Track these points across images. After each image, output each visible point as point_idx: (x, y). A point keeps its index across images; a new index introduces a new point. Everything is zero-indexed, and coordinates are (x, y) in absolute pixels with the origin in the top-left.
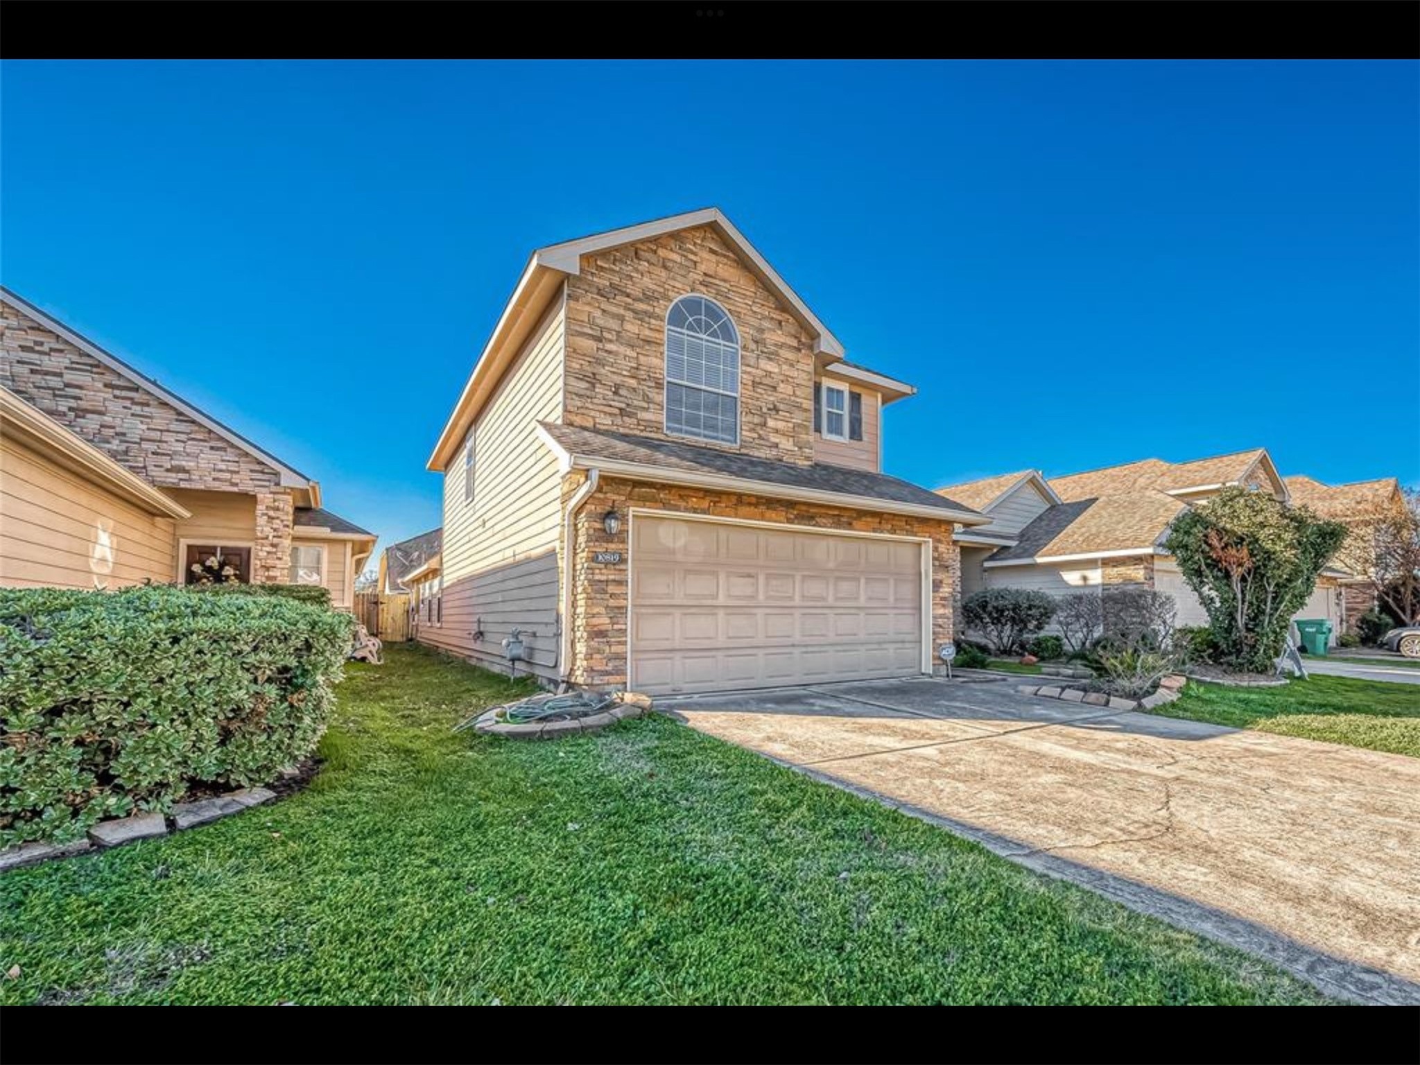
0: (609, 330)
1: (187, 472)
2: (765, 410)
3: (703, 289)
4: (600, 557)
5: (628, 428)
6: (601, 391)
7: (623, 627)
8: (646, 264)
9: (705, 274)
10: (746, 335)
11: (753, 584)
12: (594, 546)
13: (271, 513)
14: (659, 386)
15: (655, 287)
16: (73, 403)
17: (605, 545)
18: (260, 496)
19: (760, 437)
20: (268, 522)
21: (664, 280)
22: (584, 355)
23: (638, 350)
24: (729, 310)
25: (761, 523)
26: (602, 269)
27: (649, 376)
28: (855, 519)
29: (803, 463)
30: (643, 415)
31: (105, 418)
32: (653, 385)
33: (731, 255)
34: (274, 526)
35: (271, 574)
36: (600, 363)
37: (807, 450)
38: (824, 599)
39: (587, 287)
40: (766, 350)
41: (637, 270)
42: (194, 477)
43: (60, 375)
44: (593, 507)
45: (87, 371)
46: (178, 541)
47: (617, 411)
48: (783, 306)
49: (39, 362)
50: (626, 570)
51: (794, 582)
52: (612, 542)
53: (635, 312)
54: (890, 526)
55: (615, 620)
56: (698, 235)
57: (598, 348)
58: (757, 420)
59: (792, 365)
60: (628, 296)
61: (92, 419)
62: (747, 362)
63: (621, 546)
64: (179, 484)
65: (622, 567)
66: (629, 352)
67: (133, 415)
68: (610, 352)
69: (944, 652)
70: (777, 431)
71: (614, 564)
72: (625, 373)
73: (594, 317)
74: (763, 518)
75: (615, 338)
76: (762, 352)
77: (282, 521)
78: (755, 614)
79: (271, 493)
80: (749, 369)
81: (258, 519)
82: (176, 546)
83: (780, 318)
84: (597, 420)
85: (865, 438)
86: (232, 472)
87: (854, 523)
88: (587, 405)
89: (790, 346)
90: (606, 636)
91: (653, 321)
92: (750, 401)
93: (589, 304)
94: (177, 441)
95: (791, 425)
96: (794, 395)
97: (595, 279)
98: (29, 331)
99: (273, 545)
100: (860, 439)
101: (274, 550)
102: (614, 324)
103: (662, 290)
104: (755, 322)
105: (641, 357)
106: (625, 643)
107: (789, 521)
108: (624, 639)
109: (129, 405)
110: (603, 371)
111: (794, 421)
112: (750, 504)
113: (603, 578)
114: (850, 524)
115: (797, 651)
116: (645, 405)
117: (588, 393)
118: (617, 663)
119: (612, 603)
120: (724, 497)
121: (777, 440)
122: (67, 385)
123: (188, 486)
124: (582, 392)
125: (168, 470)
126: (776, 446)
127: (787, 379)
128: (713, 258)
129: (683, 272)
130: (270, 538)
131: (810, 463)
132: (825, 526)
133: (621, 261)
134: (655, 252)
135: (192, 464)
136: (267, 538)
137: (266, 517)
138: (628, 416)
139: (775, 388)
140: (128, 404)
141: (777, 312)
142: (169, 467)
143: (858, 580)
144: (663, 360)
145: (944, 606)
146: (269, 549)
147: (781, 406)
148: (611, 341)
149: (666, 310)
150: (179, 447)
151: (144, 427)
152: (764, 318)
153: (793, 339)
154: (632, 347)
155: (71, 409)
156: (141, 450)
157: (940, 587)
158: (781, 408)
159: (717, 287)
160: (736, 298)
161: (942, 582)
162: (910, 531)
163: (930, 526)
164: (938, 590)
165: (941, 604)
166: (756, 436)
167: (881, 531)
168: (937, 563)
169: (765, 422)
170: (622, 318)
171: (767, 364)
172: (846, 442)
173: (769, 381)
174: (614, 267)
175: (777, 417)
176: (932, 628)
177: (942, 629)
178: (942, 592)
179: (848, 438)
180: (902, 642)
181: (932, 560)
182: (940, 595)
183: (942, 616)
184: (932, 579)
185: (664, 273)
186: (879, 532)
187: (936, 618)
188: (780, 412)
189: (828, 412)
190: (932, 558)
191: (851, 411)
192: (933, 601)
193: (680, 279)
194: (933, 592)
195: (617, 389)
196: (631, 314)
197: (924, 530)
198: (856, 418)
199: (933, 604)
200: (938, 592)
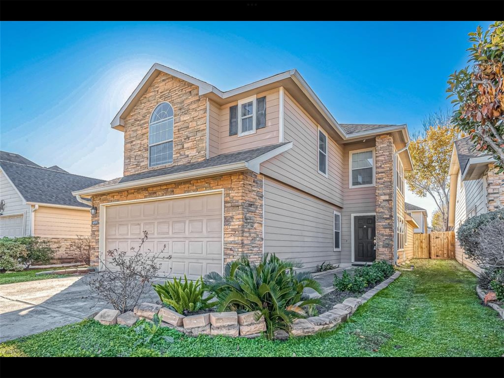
0: (134, 137)
2: (183, 141)
3: (160, 100)
5: (138, 171)
6: (132, 160)
7: (98, 246)
8: (143, 104)
9: (161, 93)
10: (176, 109)
14: (147, 150)
15: (146, 111)
21: (148, 106)
23: (141, 139)
24: (170, 102)
25: (135, 200)
27: (144, 148)
28: (175, 188)
29: (201, 160)
32: (145, 150)
36: (132, 150)
37: (202, 152)
39: (129, 126)
40: (184, 111)
41: (141, 109)
47: (135, 166)
50: (99, 226)
51: (154, 226)
52: (96, 217)
53: (140, 125)
55: (97, 244)
56: (159, 78)
57: (131, 145)
58: (179, 147)
59: (196, 110)
60: (139, 121)
63: (98, 218)
65: (98, 225)
66: (139, 142)
68: (134, 145)
70: (188, 148)
71: (96, 225)
72: (137, 150)
75: (135, 139)
76: (182, 112)
84: (131, 172)
85: (269, 123)
87: (175, 190)
88: (128, 167)
89: (195, 101)
90: (95, 249)
91: (145, 125)
92: (177, 139)
95: (195, 142)
100: (265, 126)
102: (135, 134)
105: (142, 142)
106: (98, 252)
108: (98, 250)
110: (132, 153)
111: (196, 139)
114: (173, 191)
116: (143, 160)
117: (129, 163)
118: (97, 259)
119: (96, 238)
121: (188, 153)
126: (188, 156)
127: (193, 119)
128: (164, 83)
129: (154, 98)
131: (204, 158)
138: (138, 166)
139: (188, 127)
141: (190, 87)
143: (184, 222)
144: (148, 139)
145: (234, 235)
148: (134, 141)
149: (149, 118)
152: (183, 95)
154: (139, 139)
157: (231, 222)
158: (190, 136)
159: (164, 95)
160: (172, 94)
161: (233, 218)
162: (208, 187)
163: (223, 180)
164: (228, 224)
165: (231, 234)
166: (179, 155)
167: (189, 191)
168: (229, 205)
169: (183, 146)
170: (137, 130)
171: (184, 117)
172: (253, 133)
173: (186, 125)
174: (135, 113)
175: (188, 141)
176: (224, 251)
177: (232, 252)
178: (233, 225)
179: (255, 130)
180: (213, 259)
181: (224, 204)
182: (231, 227)
183: (233, 243)
184: (224, 217)
185: (149, 103)
186: (188, 193)
187: (227, 244)
188: (190, 138)
189: (243, 119)
190: (224, 201)
191: (259, 111)
192: (224, 231)
193: (153, 102)
194: (224, 225)
195: (135, 157)
196: (140, 127)
197: (219, 184)
198: (262, 114)
199: (224, 234)
200: (230, 225)
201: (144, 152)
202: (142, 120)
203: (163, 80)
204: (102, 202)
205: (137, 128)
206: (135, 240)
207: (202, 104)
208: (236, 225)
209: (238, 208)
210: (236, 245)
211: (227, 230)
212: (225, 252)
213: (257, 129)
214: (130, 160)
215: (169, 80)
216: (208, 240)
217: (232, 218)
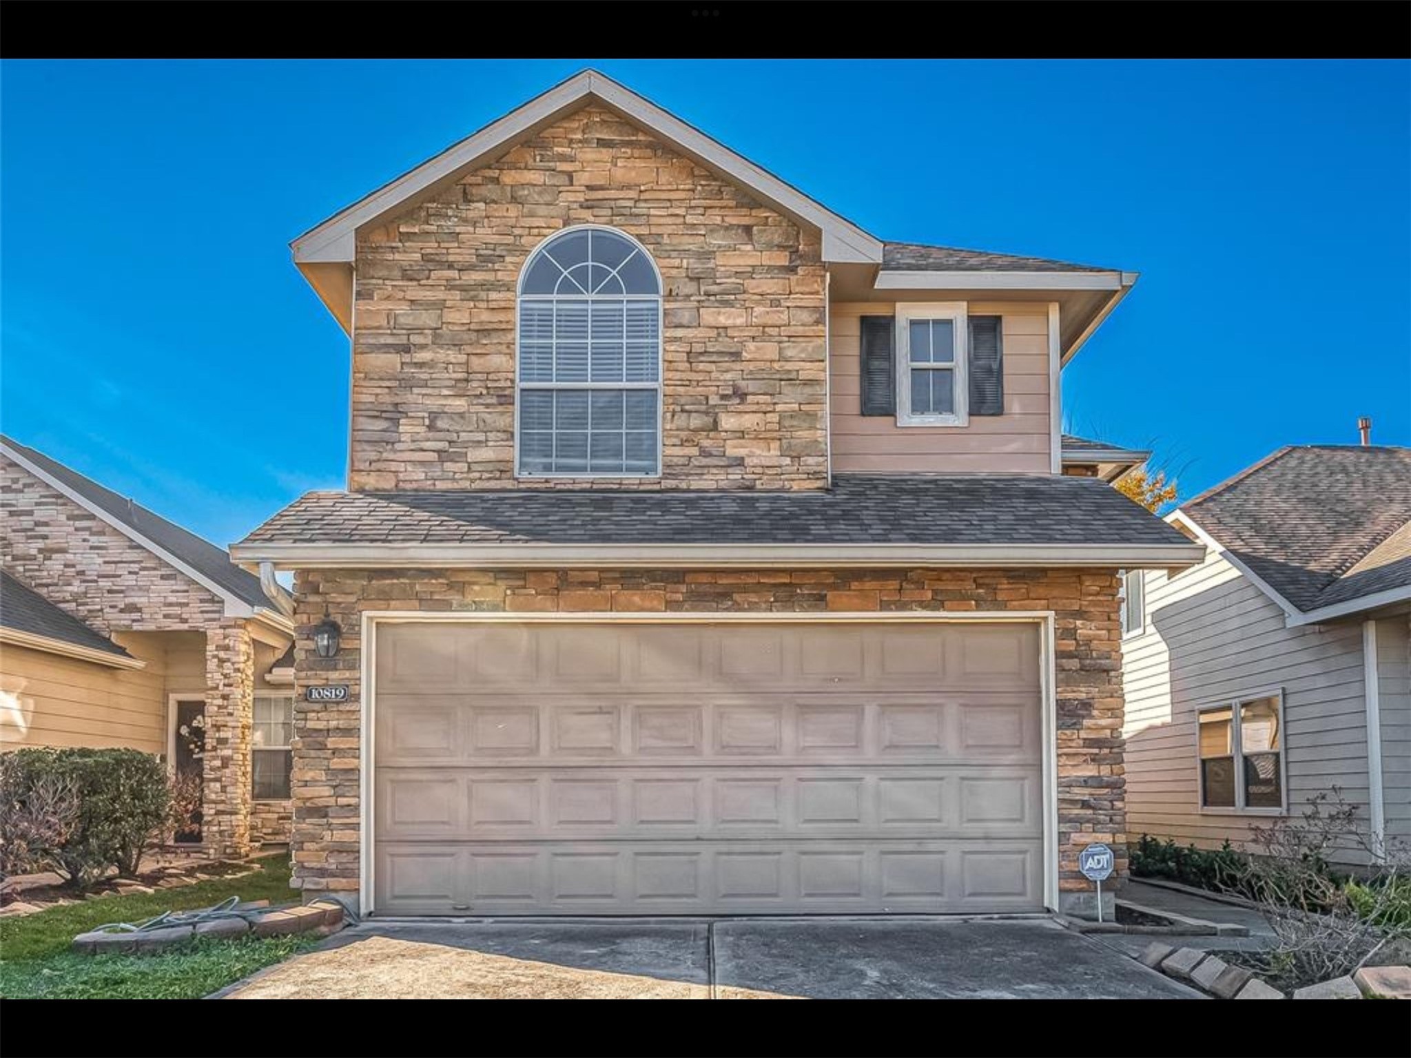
0: (420, 330)
1: (139, 610)
2: (714, 400)
3: (586, 214)
4: (315, 694)
5: (454, 479)
6: (408, 428)
7: (353, 801)
8: (482, 205)
9: (590, 188)
10: (674, 272)
11: (610, 727)
12: (307, 678)
13: (222, 654)
14: (505, 399)
15: (496, 239)
16: (41, 544)
17: (323, 674)
18: (209, 633)
19: (705, 453)
20: (218, 666)
21: (512, 222)
22: (381, 379)
23: (469, 349)
24: (638, 236)
26: (409, 236)
27: (487, 388)
28: (832, 588)
29: (802, 486)
30: (474, 455)
31: (68, 556)
32: (494, 400)
33: (641, 137)
34: (226, 671)
35: (222, 735)
36: (408, 384)
37: (811, 460)
38: (774, 748)
39: (385, 273)
40: (715, 288)
41: (465, 221)
42: (144, 616)
43: (30, 513)
44: (305, 617)
45: (52, 504)
46: (168, 697)
47: (433, 456)
48: (751, 199)
49: (14, 502)
50: (358, 711)
52: (336, 669)
53: (463, 289)
54: (929, 595)
55: (340, 791)
56: (576, 125)
57: (402, 364)
58: (696, 421)
59: (775, 303)
60: (451, 266)
61: (57, 560)
62: (676, 321)
63: (347, 674)
64: (131, 626)
65: (350, 706)
66: (453, 356)
67: (92, 548)
68: (421, 365)
69: (1091, 863)
70: (742, 434)
71: (338, 703)
72: (445, 392)
73: (396, 316)
74: (612, 605)
75: (429, 340)
76: (707, 294)
77: (233, 664)
78: (615, 781)
79: (221, 627)
80: (679, 333)
81: (209, 662)
82: (165, 704)
83: (746, 221)
84: (401, 476)
85: (1013, 405)
86: (181, 605)
87: (830, 595)
88: (385, 455)
89: (770, 268)
90: (326, 816)
91: (493, 295)
92: (681, 390)
93: (388, 298)
94: (130, 573)
95: (774, 418)
96: (782, 358)
97: (397, 256)
98: (8, 469)
99: (225, 697)
100: (999, 411)
101: (225, 702)
102: (427, 318)
103: (510, 240)
104: (692, 244)
105: (475, 361)
106: (356, 827)
107: (671, 605)
108: (354, 820)
109: (87, 537)
110: (410, 398)
111: (778, 408)
112: (584, 584)
113: (321, 725)
114: (822, 598)
115: (706, 851)
116: (481, 437)
117: (387, 435)
118: (344, 858)
119: (336, 763)
120: (531, 578)
121: (742, 452)
122: (37, 524)
123: (140, 628)
124: (376, 437)
125: (122, 611)
126: (740, 462)
127: (762, 333)
128: (606, 154)
129: (548, 198)
130: (221, 687)
131: (819, 484)
132: (752, 607)
133: (438, 215)
134: (496, 181)
135: (144, 600)
136: (217, 688)
137: (216, 660)
138: (452, 461)
139: (736, 356)
140: (86, 535)
141: (744, 211)
142: (123, 606)
143: (859, 710)
144: (512, 356)
145: (1095, 759)
146: (219, 702)
147: (751, 386)
148: (423, 347)
149: (518, 270)
150: (130, 580)
151: (100, 560)
152: (713, 229)
153: (776, 253)
154: (458, 346)
155: (40, 551)
156: (98, 589)
157: (1083, 717)
158: (751, 390)
159: (612, 203)
160: (653, 212)
161: (1090, 705)
162: (985, 601)
163: (1047, 585)
164: (1075, 724)
165: (1085, 755)
166: (694, 451)
167: (902, 606)
168: (1074, 664)
169: (715, 422)
170: (441, 305)
171: (719, 313)
172: (957, 424)
173: (723, 344)
174: (426, 227)
175: (741, 408)
176: (1059, 809)
177: (1091, 811)
178: (1089, 728)
179: (966, 417)
180: (986, 838)
181: (1057, 658)
182: (1083, 734)
183: (1090, 782)
184: (1057, 701)
185: (513, 211)
186: (898, 609)
187: (1069, 786)
188: (750, 398)
189: (913, 370)
190: (1056, 652)
191: (977, 358)
192: (1058, 748)
193: (542, 210)
194: (1058, 728)
195: (433, 421)
196: (457, 295)
197: (1031, 595)
198: (989, 371)
199: (1059, 756)
200: (1078, 727)
201: (487, 406)
202: (471, 268)
203: (602, 143)
204: (382, 604)
205: (441, 295)
206: (583, 775)
207: (807, 290)
208: (1104, 728)
209: (1105, 674)
210: (1106, 790)
211: (1073, 745)
212: (1062, 811)
213: (971, 414)
214: (398, 425)
215: (637, 153)
216: (965, 772)
217: (1087, 705)
